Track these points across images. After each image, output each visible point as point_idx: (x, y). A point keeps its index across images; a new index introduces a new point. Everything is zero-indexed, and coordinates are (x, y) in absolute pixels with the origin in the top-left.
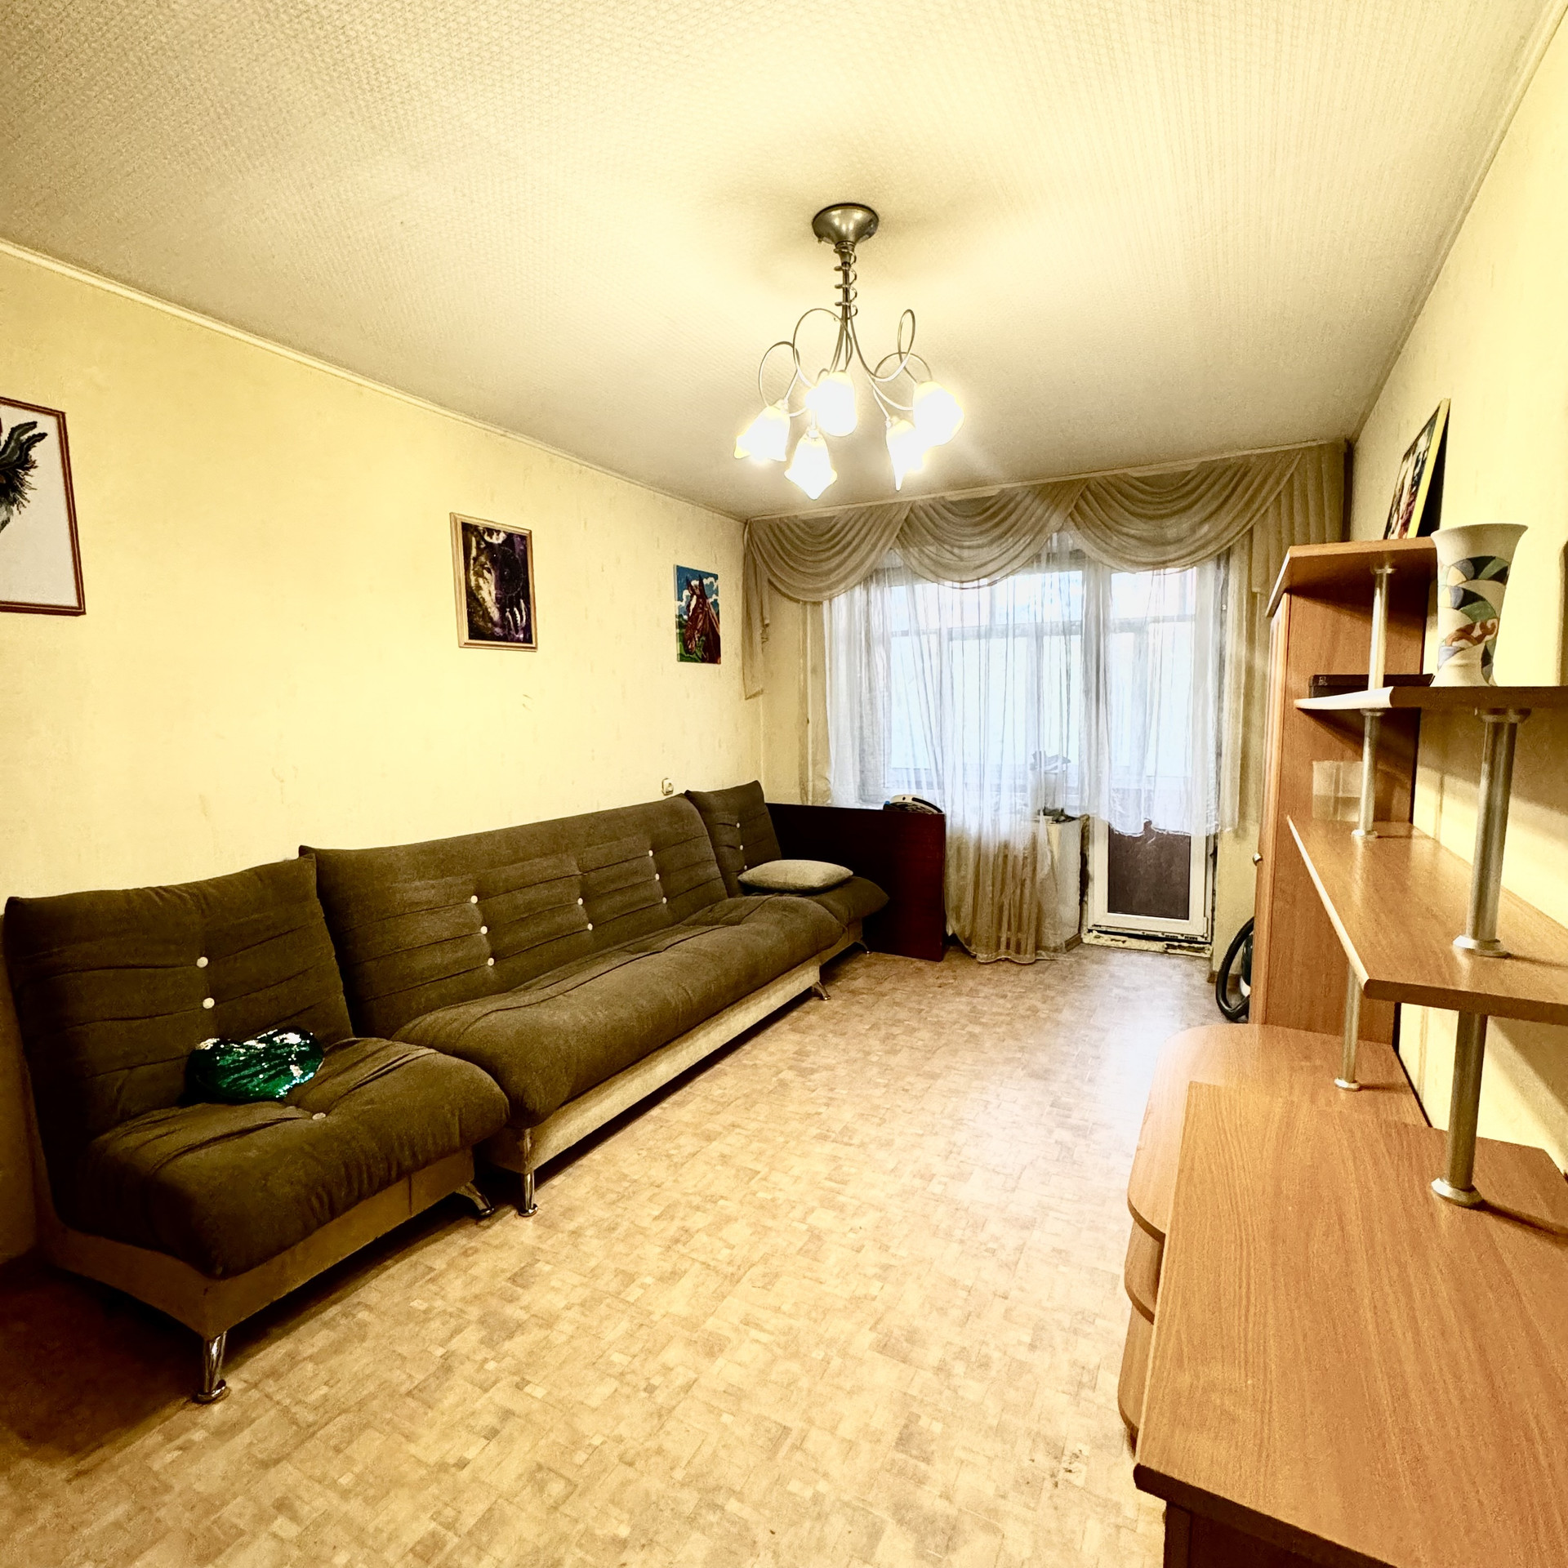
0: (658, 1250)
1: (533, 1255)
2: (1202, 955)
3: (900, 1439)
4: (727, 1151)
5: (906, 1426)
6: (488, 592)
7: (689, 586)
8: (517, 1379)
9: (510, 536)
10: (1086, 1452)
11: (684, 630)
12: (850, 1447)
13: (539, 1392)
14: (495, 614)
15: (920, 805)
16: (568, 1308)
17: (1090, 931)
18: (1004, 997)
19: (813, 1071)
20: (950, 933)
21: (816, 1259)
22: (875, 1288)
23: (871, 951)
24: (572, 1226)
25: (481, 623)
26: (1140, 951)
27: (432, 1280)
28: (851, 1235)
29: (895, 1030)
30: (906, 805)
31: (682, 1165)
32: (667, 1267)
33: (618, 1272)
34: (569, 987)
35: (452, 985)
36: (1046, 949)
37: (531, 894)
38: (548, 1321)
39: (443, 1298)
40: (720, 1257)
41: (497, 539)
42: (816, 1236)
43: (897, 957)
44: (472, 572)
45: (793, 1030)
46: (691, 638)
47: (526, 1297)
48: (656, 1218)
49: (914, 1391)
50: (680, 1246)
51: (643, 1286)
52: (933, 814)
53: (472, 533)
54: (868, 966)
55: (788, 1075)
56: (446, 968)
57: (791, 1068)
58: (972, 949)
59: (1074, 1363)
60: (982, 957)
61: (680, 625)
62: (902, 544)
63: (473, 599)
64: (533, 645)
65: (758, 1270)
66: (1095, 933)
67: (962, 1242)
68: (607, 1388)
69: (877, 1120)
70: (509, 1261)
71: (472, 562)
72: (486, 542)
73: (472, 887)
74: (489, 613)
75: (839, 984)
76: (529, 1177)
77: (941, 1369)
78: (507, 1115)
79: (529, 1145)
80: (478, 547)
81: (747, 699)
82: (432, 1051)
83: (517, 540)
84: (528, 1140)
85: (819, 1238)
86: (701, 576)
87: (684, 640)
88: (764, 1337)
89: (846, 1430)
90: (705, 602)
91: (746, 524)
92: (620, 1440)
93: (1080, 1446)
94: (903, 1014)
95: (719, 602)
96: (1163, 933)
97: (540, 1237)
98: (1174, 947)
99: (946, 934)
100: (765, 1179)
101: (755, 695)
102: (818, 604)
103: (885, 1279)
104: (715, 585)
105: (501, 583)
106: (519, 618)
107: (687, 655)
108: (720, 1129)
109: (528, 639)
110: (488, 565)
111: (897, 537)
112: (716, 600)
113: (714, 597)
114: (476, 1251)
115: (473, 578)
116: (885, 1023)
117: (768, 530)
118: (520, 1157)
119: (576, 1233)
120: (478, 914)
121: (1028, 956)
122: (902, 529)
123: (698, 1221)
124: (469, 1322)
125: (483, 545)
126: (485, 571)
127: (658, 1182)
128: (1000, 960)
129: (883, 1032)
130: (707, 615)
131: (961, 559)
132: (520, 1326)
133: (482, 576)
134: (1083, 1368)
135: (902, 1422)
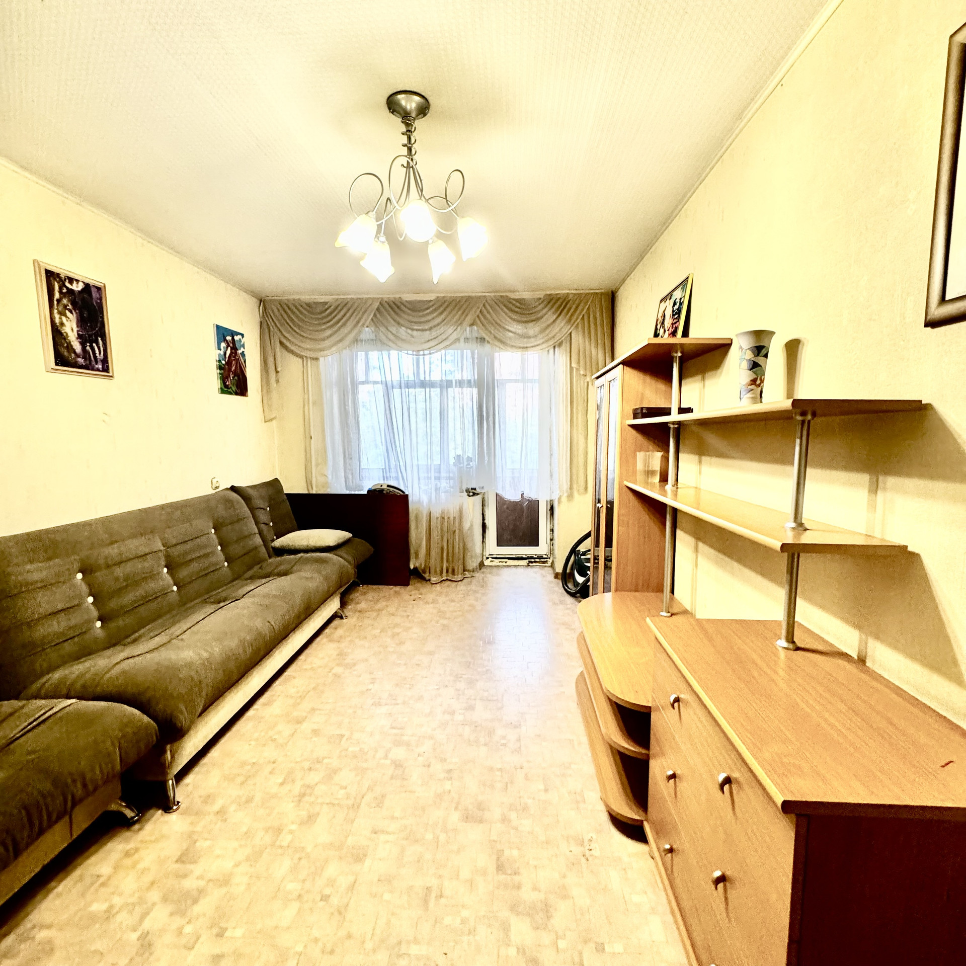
0: (293, 804)
1: (191, 838)
2: (546, 565)
3: (497, 868)
4: (315, 727)
5: (498, 859)
6: (71, 327)
7: (225, 340)
8: (215, 931)
9: (87, 286)
10: (594, 837)
11: (222, 371)
12: (471, 883)
13: (239, 933)
14: (77, 347)
15: (392, 489)
16: (237, 865)
17: (487, 558)
18: (453, 601)
19: (354, 665)
20: (412, 567)
21: (404, 779)
22: (448, 785)
23: (363, 584)
24: (216, 807)
25: (66, 354)
26: (515, 566)
27: (103, 885)
28: (420, 758)
29: (397, 630)
30: (383, 490)
31: (286, 744)
32: (304, 814)
33: (267, 830)
34: (179, 632)
35: (68, 647)
36: (469, 571)
37: (128, 568)
38: (225, 881)
39: (121, 894)
40: (340, 796)
41: (77, 287)
42: (398, 765)
43: (380, 586)
44: (56, 311)
45: (330, 641)
46: (228, 377)
47: (197, 869)
48: (282, 784)
49: (495, 838)
50: (307, 798)
51: (291, 832)
52: (401, 495)
53: (55, 279)
54: (365, 594)
55: (338, 670)
56: (63, 634)
57: (338, 665)
58: (426, 576)
59: (569, 793)
60: (434, 579)
61: (220, 368)
62: (376, 325)
63: (57, 333)
64: (110, 374)
65: (369, 797)
66: (490, 559)
67: (485, 745)
68: (291, 911)
69: (408, 686)
70: (171, 848)
71: (55, 303)
72: (67, 288)
73: (76, 566)
74: (72, 346)
75: (350, 607)
76: (170, 782)
77: (505, 820)
78: (157, 737)
79: (169, 758)
80: (60, 292)
81: (265, 422)
82: (74, 701)
83: (94, 291)
84: (169, 752)
85: (401, 766)
86: (233, 334)
87: (224, 378)
88: (390, 838)
89: (465, 874)
90: (236, 353)
91: (261, 301)
92: (316, 940)
93: (591, 835)
94: (397, 620)
95: (245, 353)
96: (526, 555)
97: (192, 823)
98: (532, 562)
99: (410, 569)
100: (350, 738)
101: (271, 420)
102: (317, 359)
103: (451, 778)
104: (243, 341)
105: (81, 322)
106: (97, 352)
107: (225, 389)
108: (304, 714)
109: (106, 369)
110: (70, 307)
111: (372, 319)
112: (243, 352)
113: (242, 349)
114: (137, 850)
115: (57, 316)
116: (389, 628)
117: (279, 307)
118: (163, 768)
119: (221, 812)
120: (85, 589)
121: (460, 576)
122: (375, 315)
123: (313, 778)
124: (154, 904)
125: (65, 290)
126: (67, 311)
127: (272, 760)
128: (443, 580)
129: (390, 633)
130: (238, 361)
131: (412, 336)
132: (201, 892)
133: (65, 315)
134: (575, 793)
135: (495, 857)
